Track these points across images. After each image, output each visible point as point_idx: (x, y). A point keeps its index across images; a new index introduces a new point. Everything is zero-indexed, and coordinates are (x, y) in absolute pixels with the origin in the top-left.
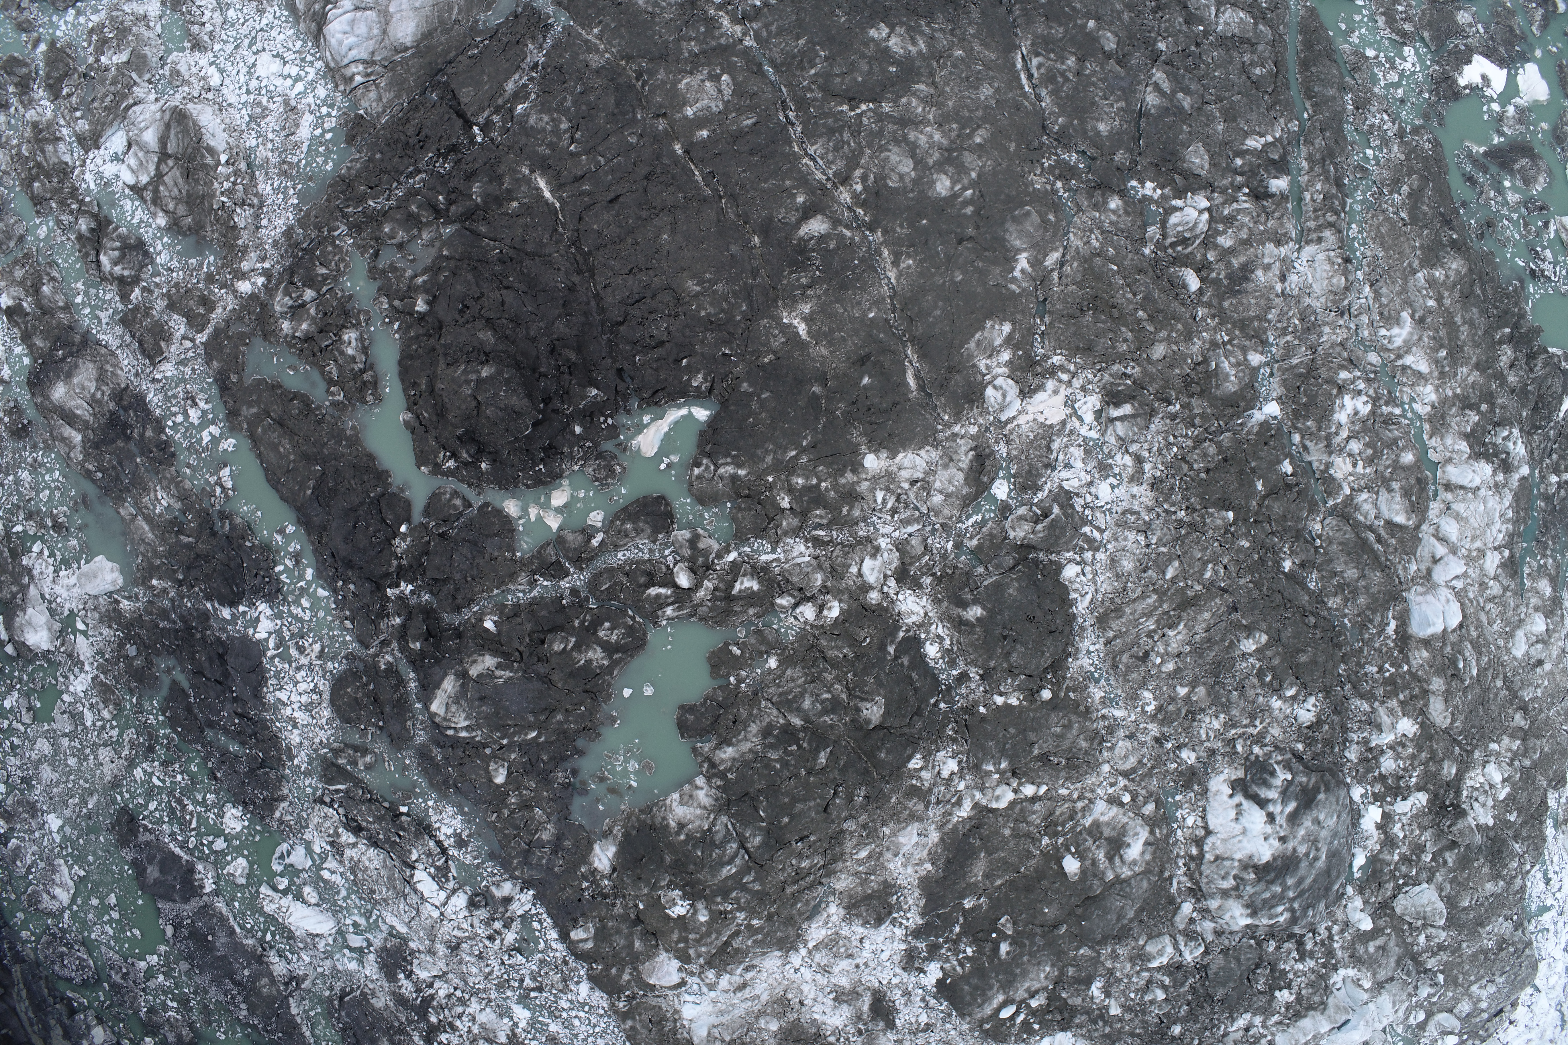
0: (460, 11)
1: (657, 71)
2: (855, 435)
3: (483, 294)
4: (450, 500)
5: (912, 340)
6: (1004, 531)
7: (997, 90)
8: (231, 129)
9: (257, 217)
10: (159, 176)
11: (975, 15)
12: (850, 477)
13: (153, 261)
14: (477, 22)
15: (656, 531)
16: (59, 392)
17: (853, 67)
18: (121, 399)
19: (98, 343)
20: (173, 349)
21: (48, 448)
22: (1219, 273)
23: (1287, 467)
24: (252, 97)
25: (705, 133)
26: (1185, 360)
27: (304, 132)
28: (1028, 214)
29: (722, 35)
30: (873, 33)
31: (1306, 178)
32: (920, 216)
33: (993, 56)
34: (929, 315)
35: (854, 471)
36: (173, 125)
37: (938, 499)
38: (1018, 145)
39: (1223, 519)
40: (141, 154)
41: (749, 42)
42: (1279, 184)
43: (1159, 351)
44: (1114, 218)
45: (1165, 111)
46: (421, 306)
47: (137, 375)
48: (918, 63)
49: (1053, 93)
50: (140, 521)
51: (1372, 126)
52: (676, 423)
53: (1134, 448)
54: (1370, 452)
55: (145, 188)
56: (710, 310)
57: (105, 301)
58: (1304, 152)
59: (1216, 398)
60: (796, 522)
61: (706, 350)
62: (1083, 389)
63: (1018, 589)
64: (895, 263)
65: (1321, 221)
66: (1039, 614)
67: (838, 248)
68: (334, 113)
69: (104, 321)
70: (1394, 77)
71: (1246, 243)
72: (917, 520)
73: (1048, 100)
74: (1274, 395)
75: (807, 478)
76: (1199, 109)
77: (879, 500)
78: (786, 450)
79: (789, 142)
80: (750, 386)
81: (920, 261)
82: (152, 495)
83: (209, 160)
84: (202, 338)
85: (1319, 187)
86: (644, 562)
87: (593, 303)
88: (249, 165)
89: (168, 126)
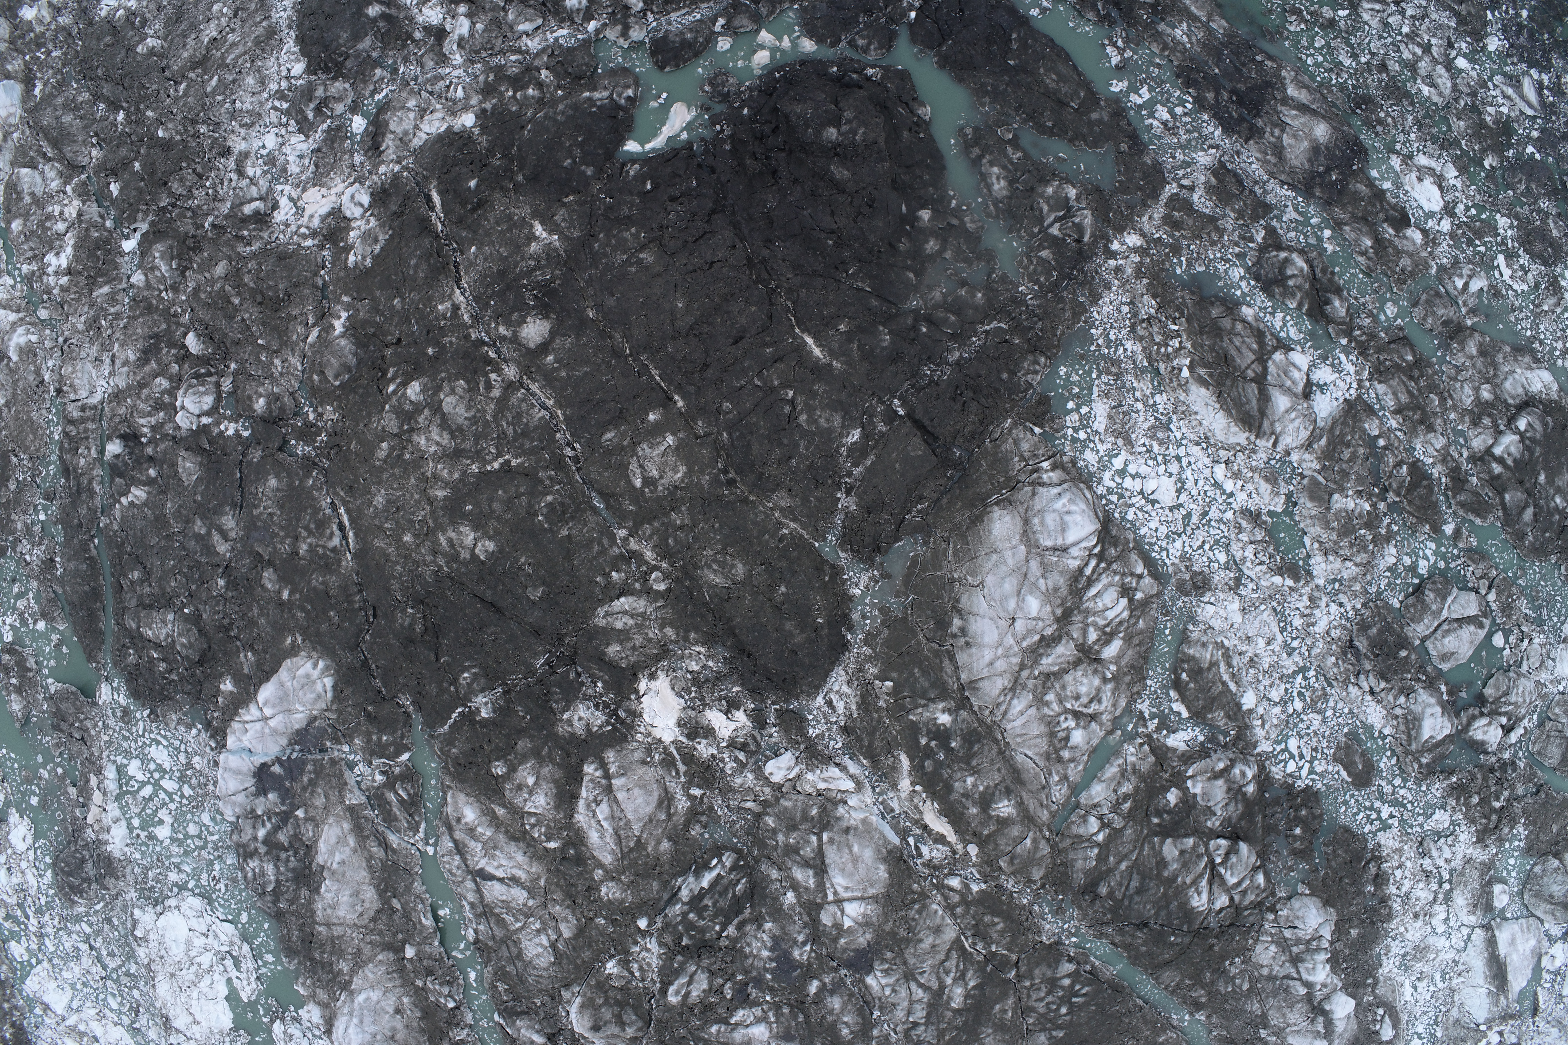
0: (945, 551)
1: (711, 485)
2: (483, 141)
3: (855, 221)
4: (869, 43)
5: (437, 236)
6: (355, 90)
7: (370, 502)
8: (1187, 414)
9: (1135, 315)
10: (1262, 358)
11: (395, 586)
12: (488, 106)
13: (1248, 269)
14: (925, 543)
15: (665, 38)
16: (1321, 131)
17: (508, 504)
18: (1250, 129)
19: (1292, 187)
20: (1202, 179)
21: (1325, 84)
22: (167, 353)
23: (114, 188)
24: (1172, 451)
25: (652, 417)
26: (199, 266)
27: (1100, 410)
28: (336, 377)
29: (651, 537)
30: (491, 546)
31: (95, 473)
32: (435, 358)
33: (377, 543)
34: (420, 257)
35: (484, 111)
36: (1255, 412)
37: (411, 103)
38: (349, 449)
39: (167, 129)
40: (1288, 383)
41: (622, 533)
42: (114, 448)
43: (220, 269)
44: (261, 390)
45: (218, 511)
46: (925, 215)
47: (1238, 153)
48: (446, 520)
49: (317, 510)
50: (1202, 14)
51: (40, 544)
52: (655, 134)
53: (245, 183)
54: (48, 224)
55: (1276, 349)
56: (626, 235)
57: (1295, 229)
58: (98, 502)
59: (173, 238)
60: (536, 63)
61: (628, 198)
62: (287, 225)
63: (339, 37)
64: (456, 308)
65: (81, 427)
66: (322, 22)
67: (510, 314)
68: (1070, 432)
69: (1290, 208)
70: (21, 604)
71: (142, 385)
72: (428, 80)
73: (323, 504)
74: (126, 258)
75: (525, 97)
76: (187, 522)
77: (460, 88)
78: (545, 117)
79: (568, 420)
80: (584, 172)
81: (432, 312)
82: (1194, 39)
83: (1202, 372)
84: (1171, 189)
85: (82, 461)
86: (674, 10)
87: (746, 232)
88: (1157, 372)
89: (1263, 413)
